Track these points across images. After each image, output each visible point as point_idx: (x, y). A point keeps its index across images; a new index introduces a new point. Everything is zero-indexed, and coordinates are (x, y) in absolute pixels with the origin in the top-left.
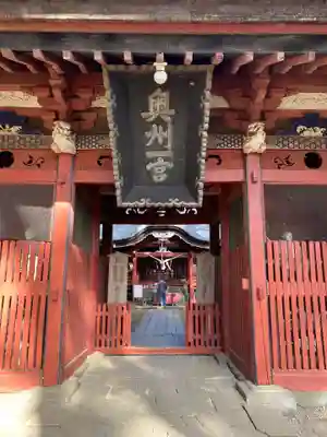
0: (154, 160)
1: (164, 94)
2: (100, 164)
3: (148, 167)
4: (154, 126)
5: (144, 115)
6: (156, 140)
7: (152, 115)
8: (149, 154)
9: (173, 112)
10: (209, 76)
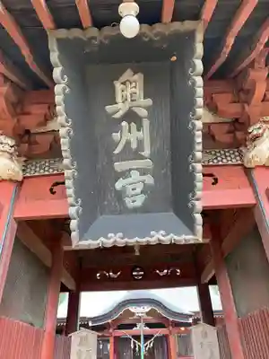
0: (126, 174)
1: (136, 77)
2: (53, 193)
3: (119, 185)
4: (124, 123)
5: (109, 108)
6: (128, 143)
7: (120, 108)
8: (119, 166)
9: (149, 102)
10: (199, 37)
